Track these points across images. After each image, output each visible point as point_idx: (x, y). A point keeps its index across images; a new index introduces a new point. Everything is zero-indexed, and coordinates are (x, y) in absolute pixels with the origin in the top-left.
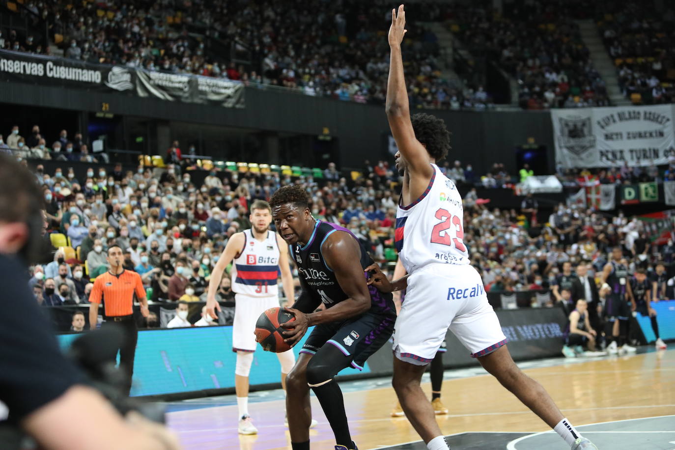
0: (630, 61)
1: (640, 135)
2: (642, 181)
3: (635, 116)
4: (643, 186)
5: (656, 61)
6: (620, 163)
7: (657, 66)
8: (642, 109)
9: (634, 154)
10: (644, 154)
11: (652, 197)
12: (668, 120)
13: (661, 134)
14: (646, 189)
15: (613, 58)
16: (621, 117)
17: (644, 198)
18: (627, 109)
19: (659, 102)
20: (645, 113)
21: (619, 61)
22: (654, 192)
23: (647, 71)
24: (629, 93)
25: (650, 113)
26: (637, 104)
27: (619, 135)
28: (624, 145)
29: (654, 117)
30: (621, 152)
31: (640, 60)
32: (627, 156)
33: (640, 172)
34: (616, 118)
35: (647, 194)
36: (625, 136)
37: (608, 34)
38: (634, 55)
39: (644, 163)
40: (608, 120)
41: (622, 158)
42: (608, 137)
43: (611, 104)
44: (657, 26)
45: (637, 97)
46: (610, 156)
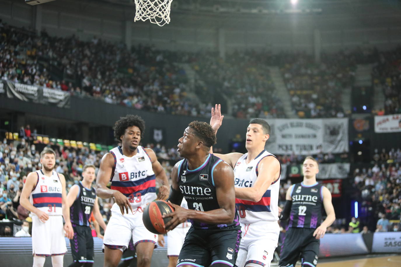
0: (299, 92)
1: (303, 136)
3: (300, 125)
5: (314, 93)
6: (290, 152)
7: (315, 96)
8: (305, 121)
9: (299, 147)
10: (305, 148)
12: (319, 128)
13: (315, 136)
15: (289, 90)
16: (292, 125)
18: (295, 121)
19: (315, 117)
20: (306, 124)
21: (292, 92)
23: (308, 98)
24: (297, 111)
25: (309, 124)
26: (301, 118)
27: (290, 136)
28: (293, 142)
30: (291, 146)
31: (305, 92)
32: (294, 148)
33: (301, 158)
34: (289, 125)
36: (294, 136)
37: (287, 76)
38: (302, 89)
39: (304, 153)
40: (284, 127)
41: (291, 149)
42: (284, 136)
43: (286, 117)
44: (316, 72)
45: (301, 114)
46: (284, 148)
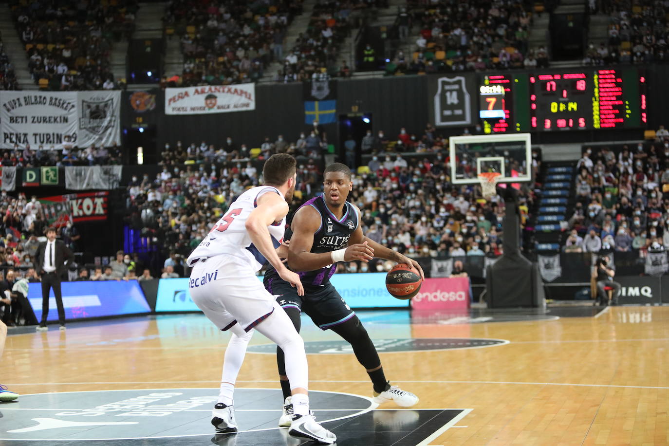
0: (40, 46)
1: (45, 120)
2: (44, 165)
3: (41, 101)
4: (44, 170)
5: (67, 49)
6: (23, 146)
7: (67, 54)
8: (48, 95)
9: (38, 138)
10: (48, 138)
11: (53, 181)
12: (73, 106)
13: (66, 120)
14: (47, 172)
15: (24, 43)
16: (27, 101)
17: (44, 181)
18: (33, 94)
19: (66, 89)
20: (51, 98)
21: (29, 46)
22: (55, 176)
23: (57, 58)
24: (37, 78)
25: (56, 99)
26: (43, 89)
27: (24, 119)
28: (30, 128)
29: (59, 103)
30: (25, 135)
31: (50, 47)
32: (31, 139)
33: (42, 155)
34: (22, 101)
35: (47, 178)
36: (30, 120)
37: (21, 18)
38: (45, 42)
39: (47, 147)
40: (15, 103)
41: (26, 141)
42: (13, 120)
43: (16, 87)
44: (71, 13)
45: (44, 82)
46: (14, 139)
